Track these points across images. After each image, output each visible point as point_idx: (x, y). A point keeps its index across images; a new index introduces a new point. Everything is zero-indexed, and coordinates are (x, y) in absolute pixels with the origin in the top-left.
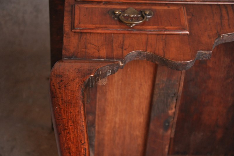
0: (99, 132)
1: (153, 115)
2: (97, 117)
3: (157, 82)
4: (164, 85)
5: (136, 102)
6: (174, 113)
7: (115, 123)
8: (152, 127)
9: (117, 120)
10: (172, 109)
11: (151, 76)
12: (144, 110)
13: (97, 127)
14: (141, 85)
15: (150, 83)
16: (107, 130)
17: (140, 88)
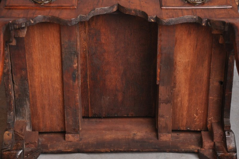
0: (31, 86)
1: (64, 69)
2: (28, 73)
3: (62, 43)
4: (67, 45)
5: (52, 60)
6: (77, 67)
7: (41, 78)
8: (65, 79)
9: (42, 75)
10: (75, 64)
11: (59, 40)
12: (59, 67)
13: (29, 82)
14: (54, 47)
15: (59, 45)
16: (36, 84)
17: (53, 49)
